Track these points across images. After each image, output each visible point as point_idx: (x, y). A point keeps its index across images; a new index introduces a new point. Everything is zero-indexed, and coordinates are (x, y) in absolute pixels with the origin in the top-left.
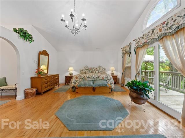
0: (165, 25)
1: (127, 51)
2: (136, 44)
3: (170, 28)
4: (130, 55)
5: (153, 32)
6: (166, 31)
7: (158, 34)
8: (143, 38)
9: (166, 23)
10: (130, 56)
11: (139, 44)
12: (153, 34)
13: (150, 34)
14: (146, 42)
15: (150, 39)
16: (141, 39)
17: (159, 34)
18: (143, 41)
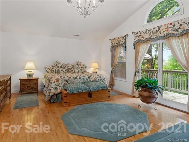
0: (171, 26)
1: (121, 43)
2: (136, 38)
3: (177, 30)
4: (125, 49)
5: (159, 29)
6: (173, 32)
7: (164, 33)
8: (146, 33)
9: (173, 24)
10: (125, 51)
11: (141, 38)
12: (158, 32)
13: (155, 31)
14: (150, 38)
15: (156, 36)
16: (143, 33)
17: (166, 33)
18: (146, 36)
